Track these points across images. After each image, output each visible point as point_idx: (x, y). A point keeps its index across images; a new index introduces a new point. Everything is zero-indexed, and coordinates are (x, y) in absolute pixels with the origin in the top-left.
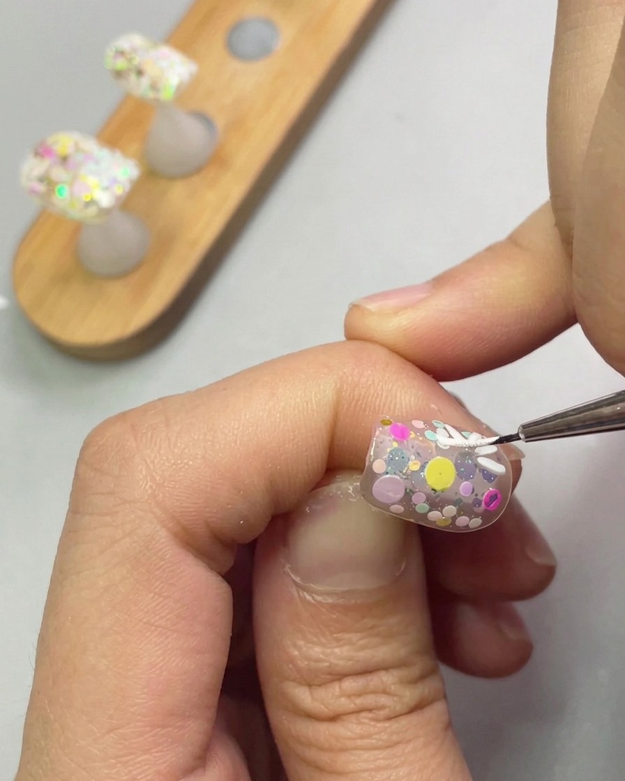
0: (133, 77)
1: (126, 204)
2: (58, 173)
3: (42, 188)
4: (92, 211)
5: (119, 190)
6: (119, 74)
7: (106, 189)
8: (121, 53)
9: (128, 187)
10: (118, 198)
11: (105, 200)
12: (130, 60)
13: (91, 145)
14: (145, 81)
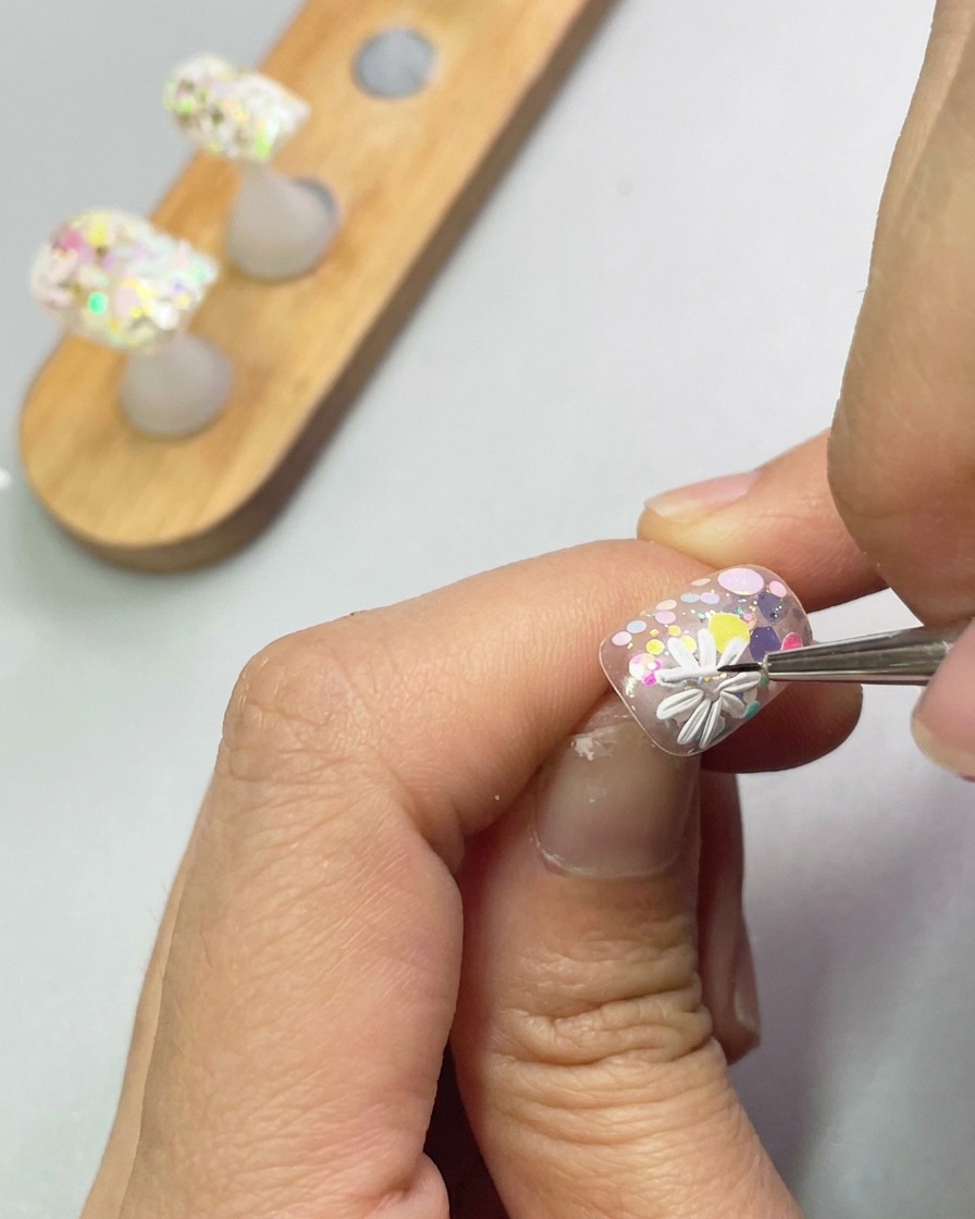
0: (207, 124)
1: (197, 323)
2: (90, 275)
3: (63, 297)
4: (145, 333)
5: (184, 302)
6: (185, 120)
7: (166, 300)
8: (187, 87)
9: (199, 297)
10: (183, 313)
11: (166, 317)
12: (203, 98)
13: (140, 230)
14: (225, 132)
